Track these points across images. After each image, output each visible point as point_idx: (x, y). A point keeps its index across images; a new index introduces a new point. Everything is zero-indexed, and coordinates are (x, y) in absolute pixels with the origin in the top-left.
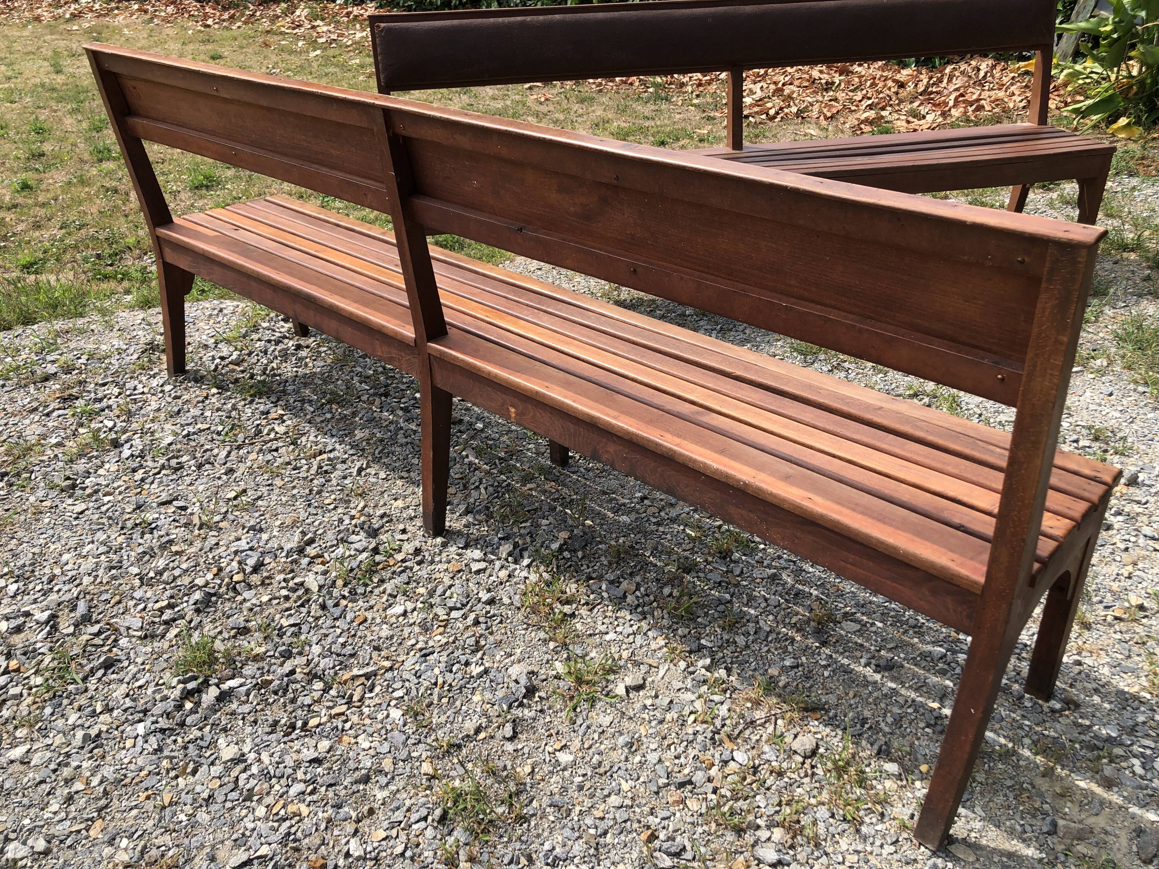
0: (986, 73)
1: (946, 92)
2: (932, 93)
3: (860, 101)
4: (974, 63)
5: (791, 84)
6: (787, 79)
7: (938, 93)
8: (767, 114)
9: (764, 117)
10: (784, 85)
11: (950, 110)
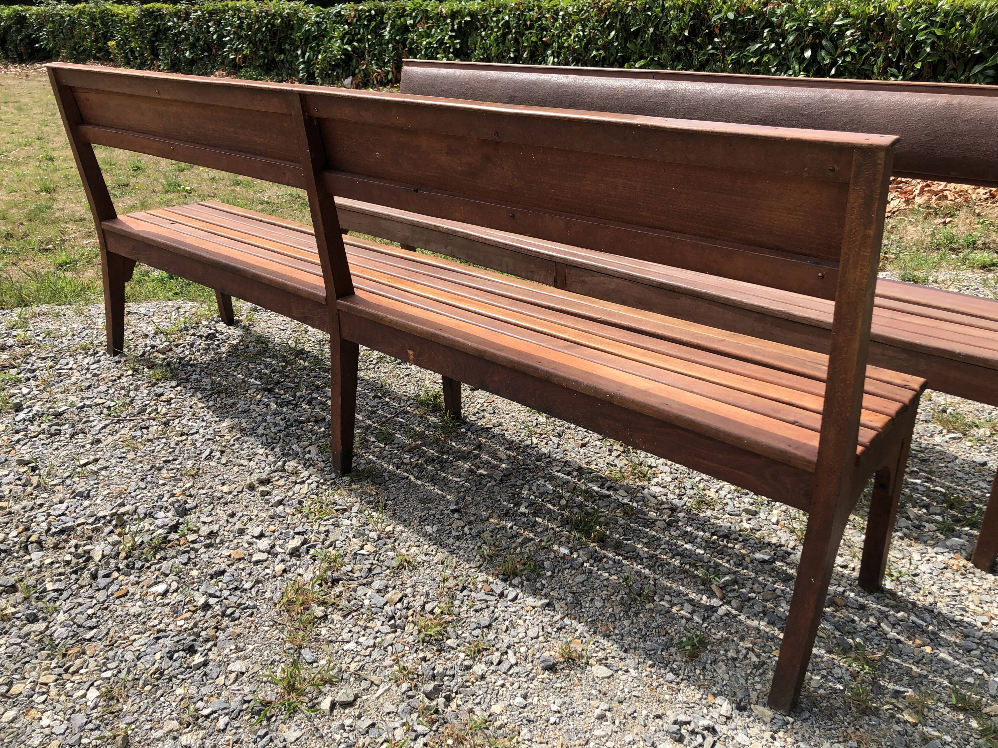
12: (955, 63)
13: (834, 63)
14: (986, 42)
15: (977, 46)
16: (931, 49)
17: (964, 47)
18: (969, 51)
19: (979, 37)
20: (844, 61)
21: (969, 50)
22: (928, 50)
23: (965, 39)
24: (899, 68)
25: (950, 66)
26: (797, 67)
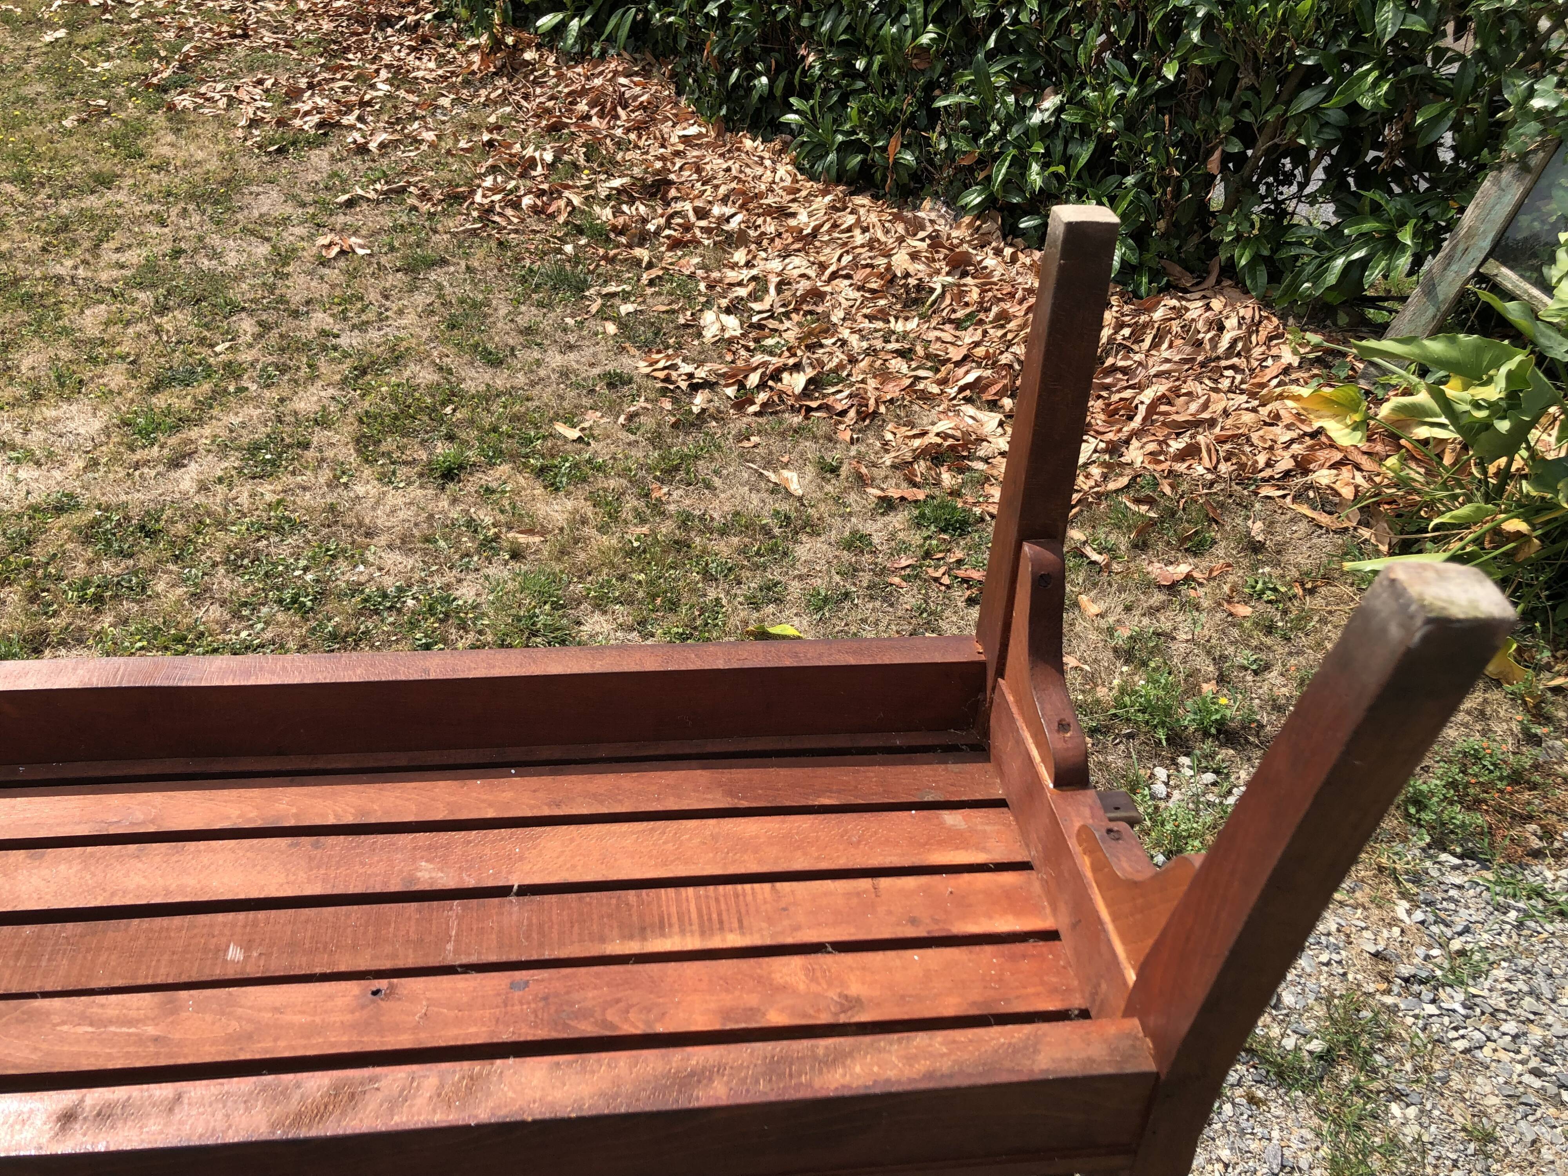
0: (1234, 342)
1: (1141, 373)
2: (1114, 369)
3: (958, 364)
4: (1217, 304)
5: (848, 277)
6: (847, 259)
7: (1125, 371)
8: (742, 386)
9: (731, 391)
10: (834, 276)
11: (1127, 442)
12: (1257, 75)
13: (995, 19)
14: (1333, 36)
15: (1311, 44)
16: (1203, 36)
17: (1279, 40)
18: (1291, 57)
19: (1318, 20)
20: (1015, 21)
21: (1291, 50)
22: (1195, 36)
23: (1284, 21)
24: (1133, 66)
25: (1246, 79)
26: (920, 10)
